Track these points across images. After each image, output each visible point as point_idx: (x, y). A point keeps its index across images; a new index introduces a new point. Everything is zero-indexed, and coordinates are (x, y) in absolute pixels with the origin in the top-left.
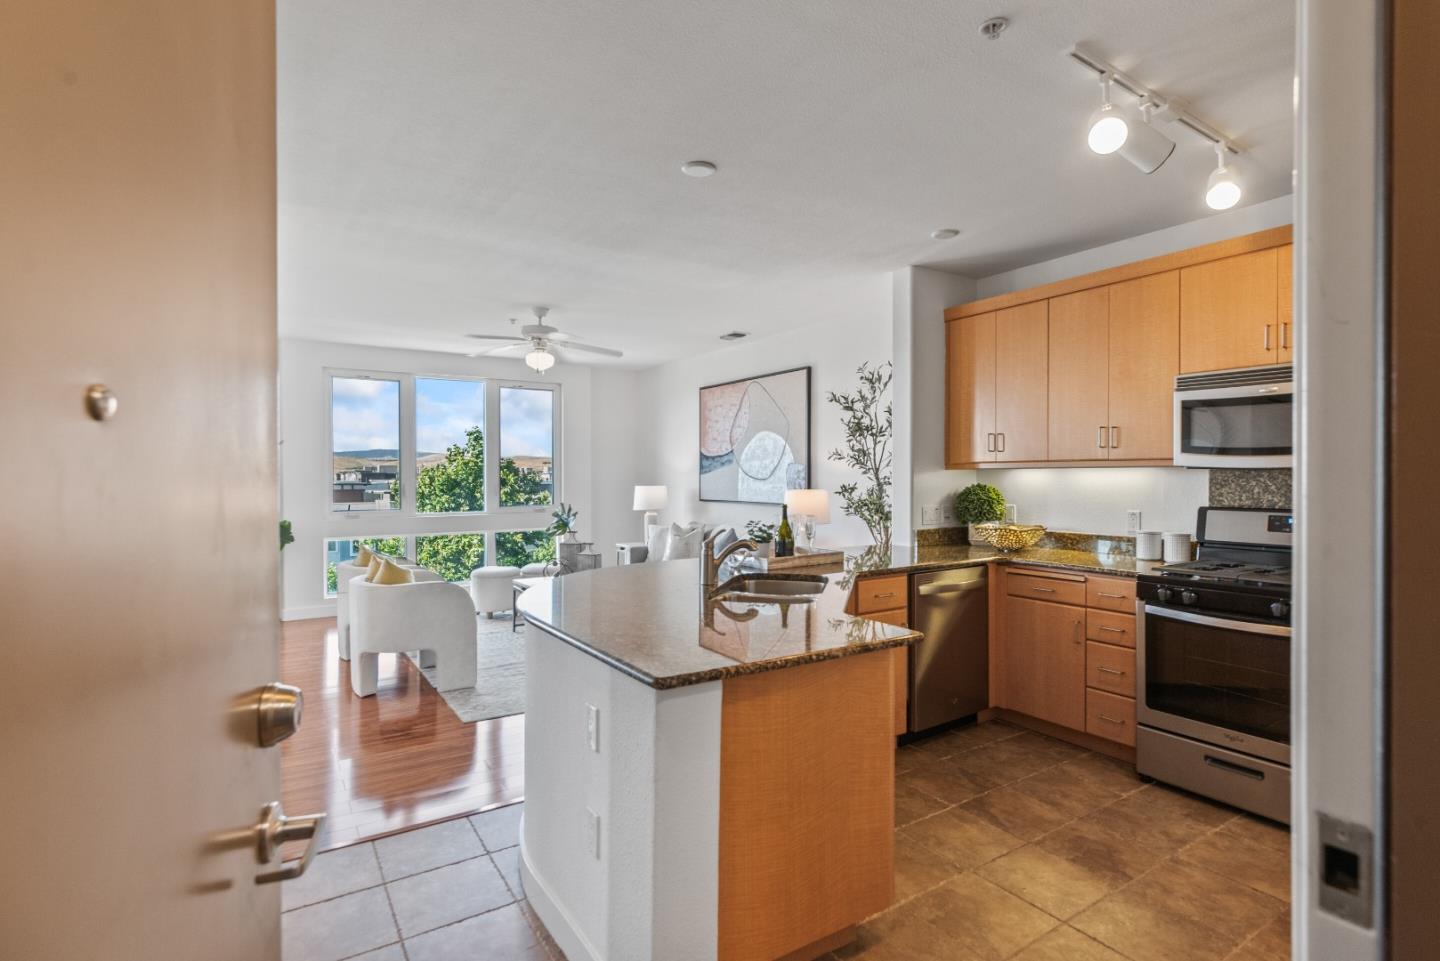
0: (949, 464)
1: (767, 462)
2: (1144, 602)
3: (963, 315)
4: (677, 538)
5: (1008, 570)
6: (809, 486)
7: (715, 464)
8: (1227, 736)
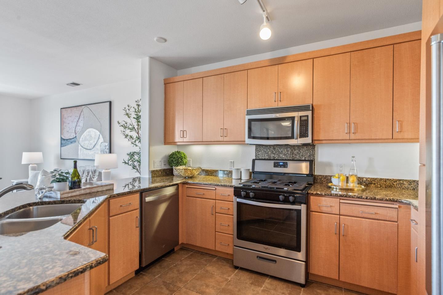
0: (166, 143)
1: (91, 142)
2: (236, 197)
3: (171, 82)
5: (187, 186)
6: (110, 152)
7: (68, 142)
8: (264, 248)
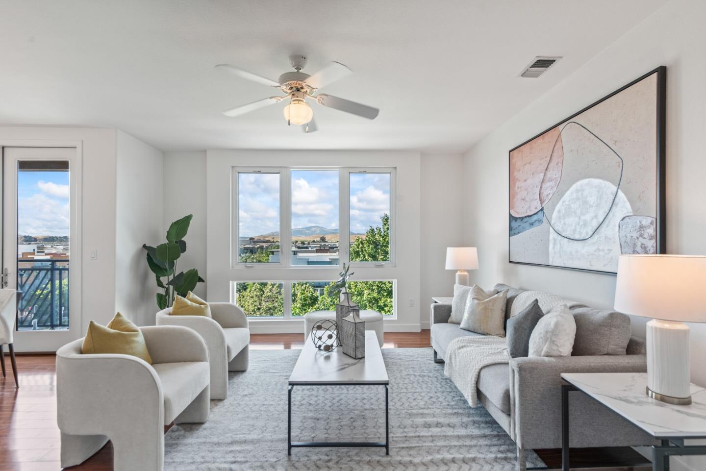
1: (588, 217)
4: (476, 301)
6: (663, 249)
7: (523, 225)
